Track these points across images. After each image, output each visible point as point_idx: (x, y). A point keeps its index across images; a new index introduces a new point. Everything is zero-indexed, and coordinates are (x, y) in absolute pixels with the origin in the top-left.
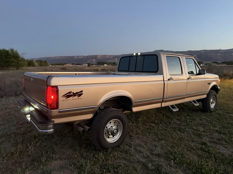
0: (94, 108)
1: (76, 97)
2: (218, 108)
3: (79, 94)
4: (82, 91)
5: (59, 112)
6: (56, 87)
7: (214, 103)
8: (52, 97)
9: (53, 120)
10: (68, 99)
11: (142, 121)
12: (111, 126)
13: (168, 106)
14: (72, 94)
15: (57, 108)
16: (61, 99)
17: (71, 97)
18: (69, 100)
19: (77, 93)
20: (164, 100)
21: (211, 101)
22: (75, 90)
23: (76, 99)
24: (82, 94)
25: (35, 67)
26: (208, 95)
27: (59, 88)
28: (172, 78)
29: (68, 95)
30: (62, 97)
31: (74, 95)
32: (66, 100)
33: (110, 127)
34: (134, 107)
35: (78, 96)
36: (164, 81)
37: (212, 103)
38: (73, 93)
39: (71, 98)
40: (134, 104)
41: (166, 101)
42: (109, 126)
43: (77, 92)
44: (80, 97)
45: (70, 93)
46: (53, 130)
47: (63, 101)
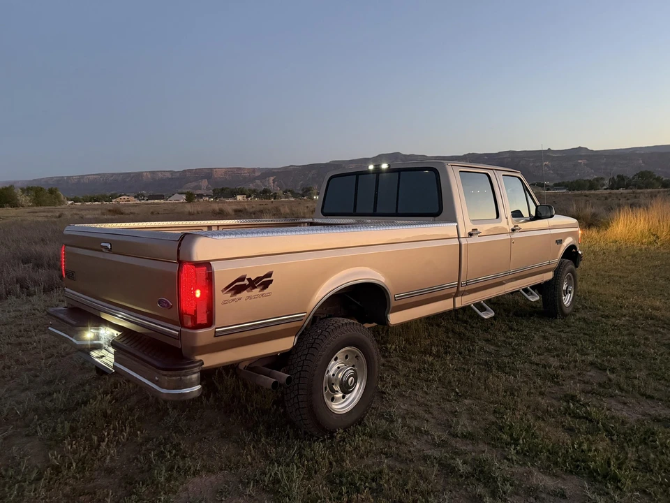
0: (299, 319)
1: (256, 291)
2: (580, 306)
3: (263, 282)
4: (269, 275)
5: (216, 334)
6: (207, 264)
7: (570, 292)
8: (198, 293)
9: (198, 358)
10: (238, 296)
11: (396, 351)
12: (338, 368)
13: (469, 306)
14: (246, 282)
15: (210, 323)
16: (220, 296)
17: (244, 290)
18: (239, 299)
19: (259, 279)
20: (461, 289)
21: (565, 287)
23: (256, 297)
24: (271, 281)
25: (21, 209)
26: (558, 271)
27: (216, 267)
28: (476, 230)
29: (238, 287)
30: (223, 291)
31: (253, 284)
32: (233, 300)
33: (336, 371)
34: (392, 313)
35: (261, 287)
36: (459, 238)
37: (567, 292)
38: (249, 280)
39: (245, 294)
40: (393, 303)
41: (463, 294)
42: (333, 367)
43: (258, 277)
44: (266, 291)
45: (242, 279)
46: (199, 387)
47: (225, 302)
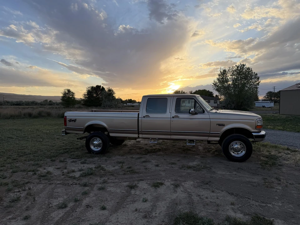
1: (73, 122)
3: (75, 121)
4: (76, 119)
5: (67, 127)
16: (67, 122)
19: (74, 120)
20: (139, 132)
22: (73, 118)
23: (73, 123)
27: (67, 117)
29: (70, 121)
31: (73, 121)
34: (111, 133)
39: (71, 122)
45: (71, 119)
46: (65, 134)
47: (68, 123)
